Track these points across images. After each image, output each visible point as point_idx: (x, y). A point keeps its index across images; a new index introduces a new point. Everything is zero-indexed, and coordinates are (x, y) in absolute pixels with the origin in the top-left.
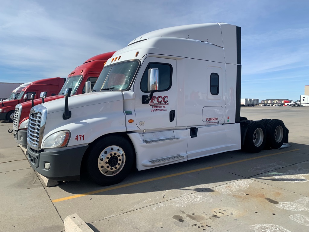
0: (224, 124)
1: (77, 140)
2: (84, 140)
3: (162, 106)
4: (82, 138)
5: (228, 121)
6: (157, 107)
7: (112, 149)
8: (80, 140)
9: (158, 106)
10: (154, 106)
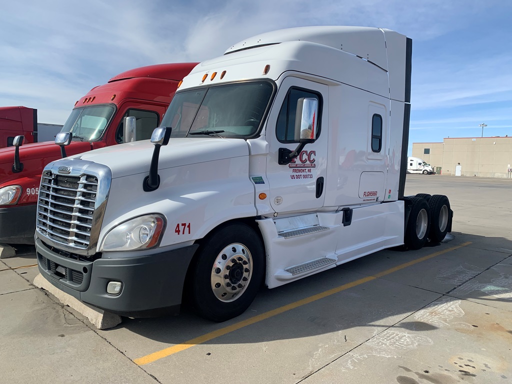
0: (383, 202)
1: (179, 234)
2: (189, 233)
3: (307, 169)
4: (187, 229)
5: (389, 197)
6: (299, 171)
7: (234, 250)
8: (183, 233)
9: (301, 168)
10: (296, 168)
